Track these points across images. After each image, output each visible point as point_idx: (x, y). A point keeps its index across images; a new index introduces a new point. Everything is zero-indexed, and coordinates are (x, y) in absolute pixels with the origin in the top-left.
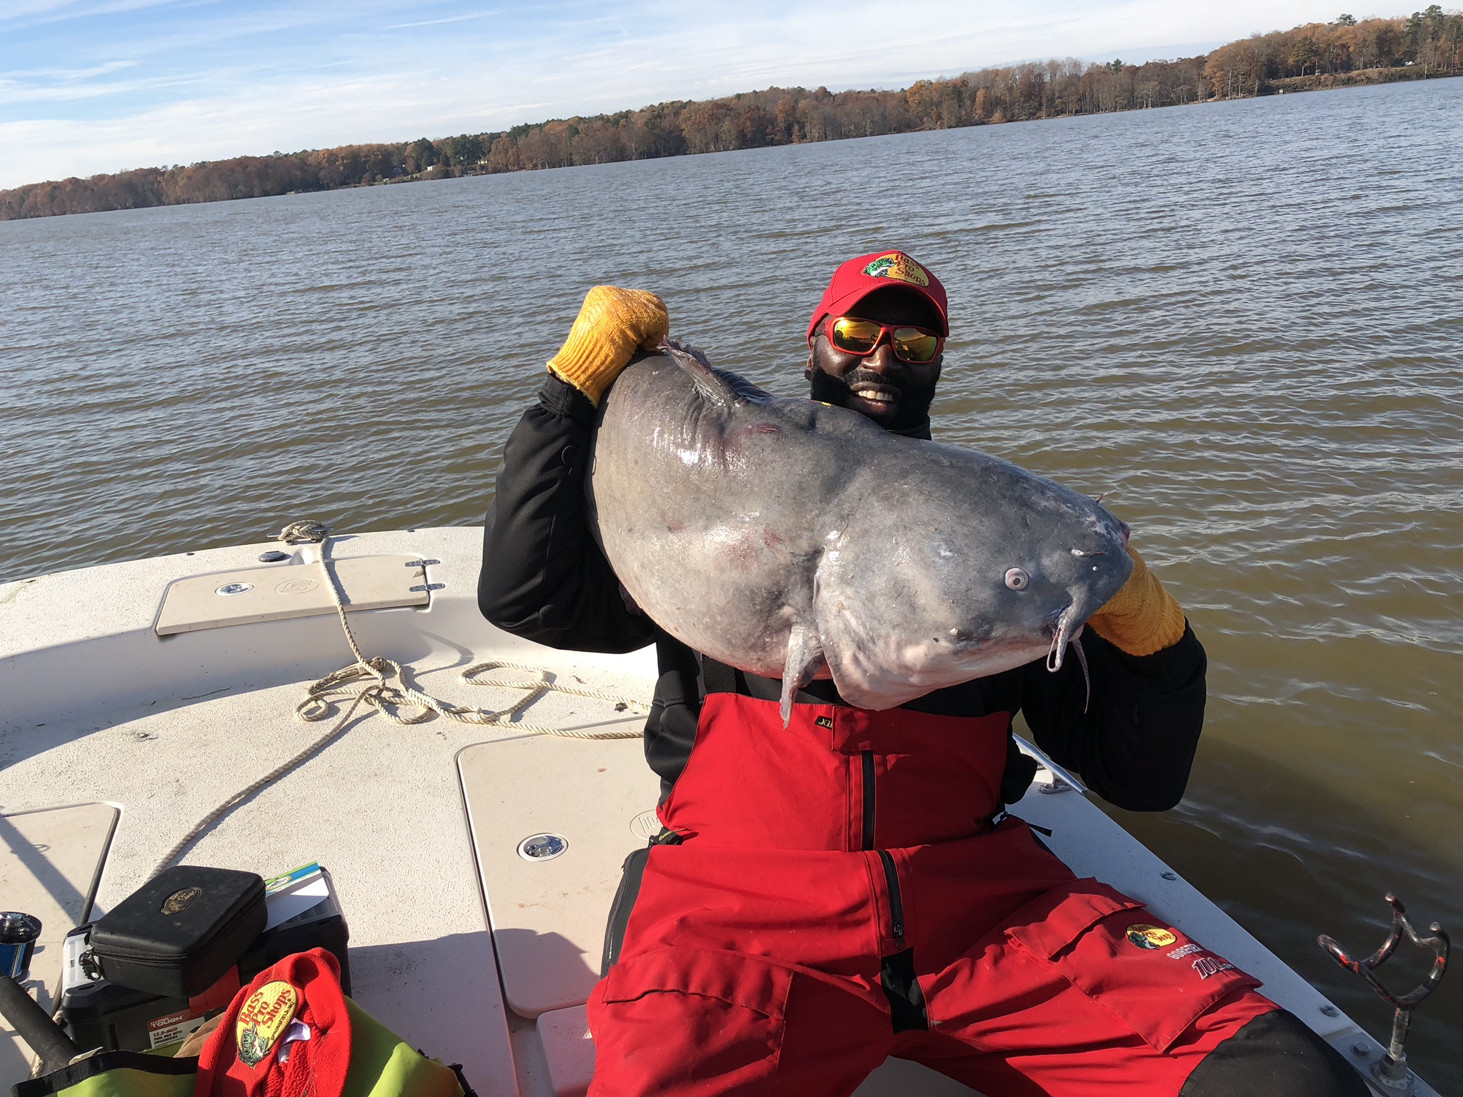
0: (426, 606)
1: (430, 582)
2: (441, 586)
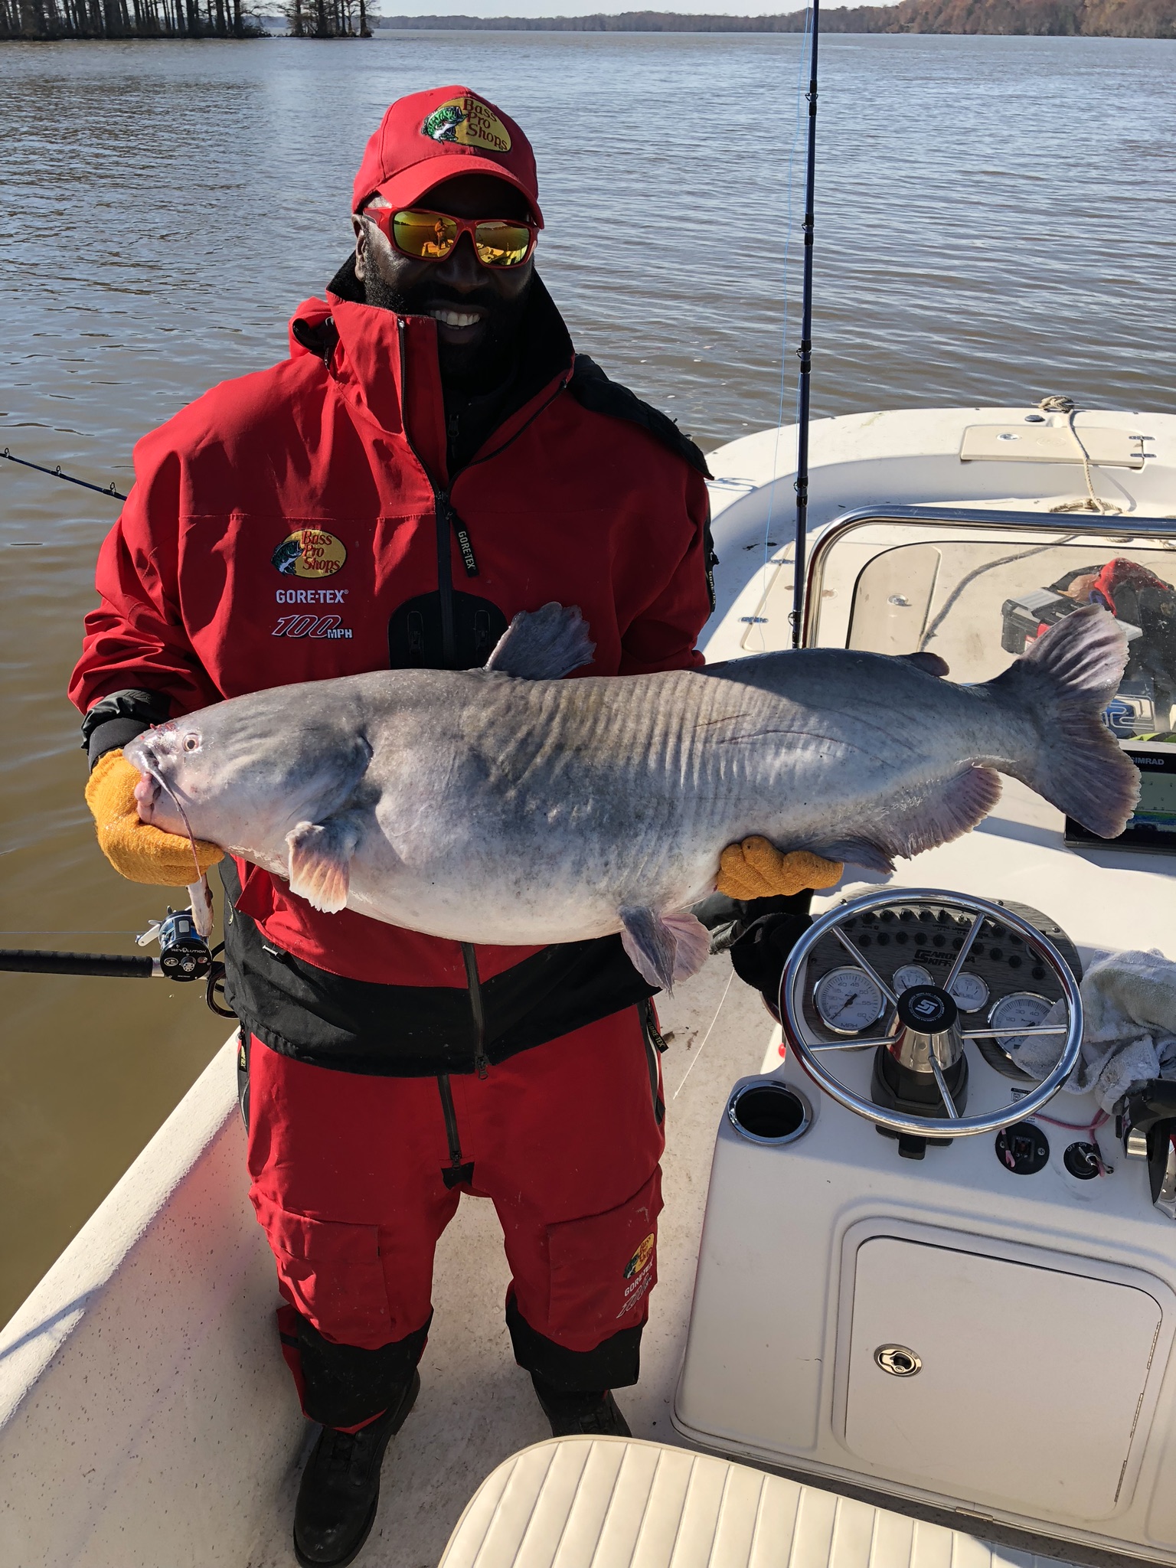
0: (1139, 468)
1: (1145, 452)
2: (1153, 456)
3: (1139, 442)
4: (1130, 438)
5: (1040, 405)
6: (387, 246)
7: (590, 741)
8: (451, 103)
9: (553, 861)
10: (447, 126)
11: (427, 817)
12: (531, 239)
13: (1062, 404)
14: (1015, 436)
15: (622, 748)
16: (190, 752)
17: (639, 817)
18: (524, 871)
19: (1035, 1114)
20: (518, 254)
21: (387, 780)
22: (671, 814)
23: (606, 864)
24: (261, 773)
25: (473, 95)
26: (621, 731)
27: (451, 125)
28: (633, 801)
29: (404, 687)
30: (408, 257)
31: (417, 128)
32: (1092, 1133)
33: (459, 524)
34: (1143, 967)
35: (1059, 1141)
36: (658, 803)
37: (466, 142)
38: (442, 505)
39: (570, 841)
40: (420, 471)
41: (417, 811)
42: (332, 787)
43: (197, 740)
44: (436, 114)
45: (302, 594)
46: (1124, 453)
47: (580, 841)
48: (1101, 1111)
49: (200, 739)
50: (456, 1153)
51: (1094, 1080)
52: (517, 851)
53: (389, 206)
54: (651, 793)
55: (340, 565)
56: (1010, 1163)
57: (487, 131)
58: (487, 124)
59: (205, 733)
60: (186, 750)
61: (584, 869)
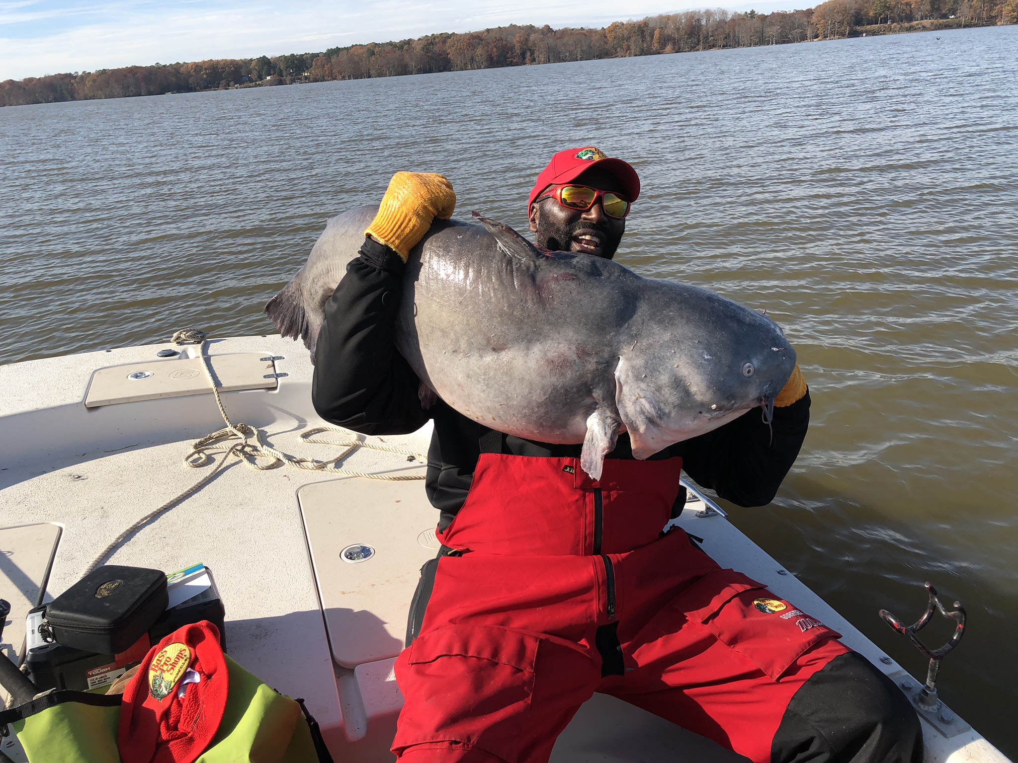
0: (275, 388)
1: (277, 372)
2: (285, 375)
3: (270, 363)
4: (262, 360)
5: (173, 339)
13: (193, 336)
14: (148, 373)
46: (257, 376)
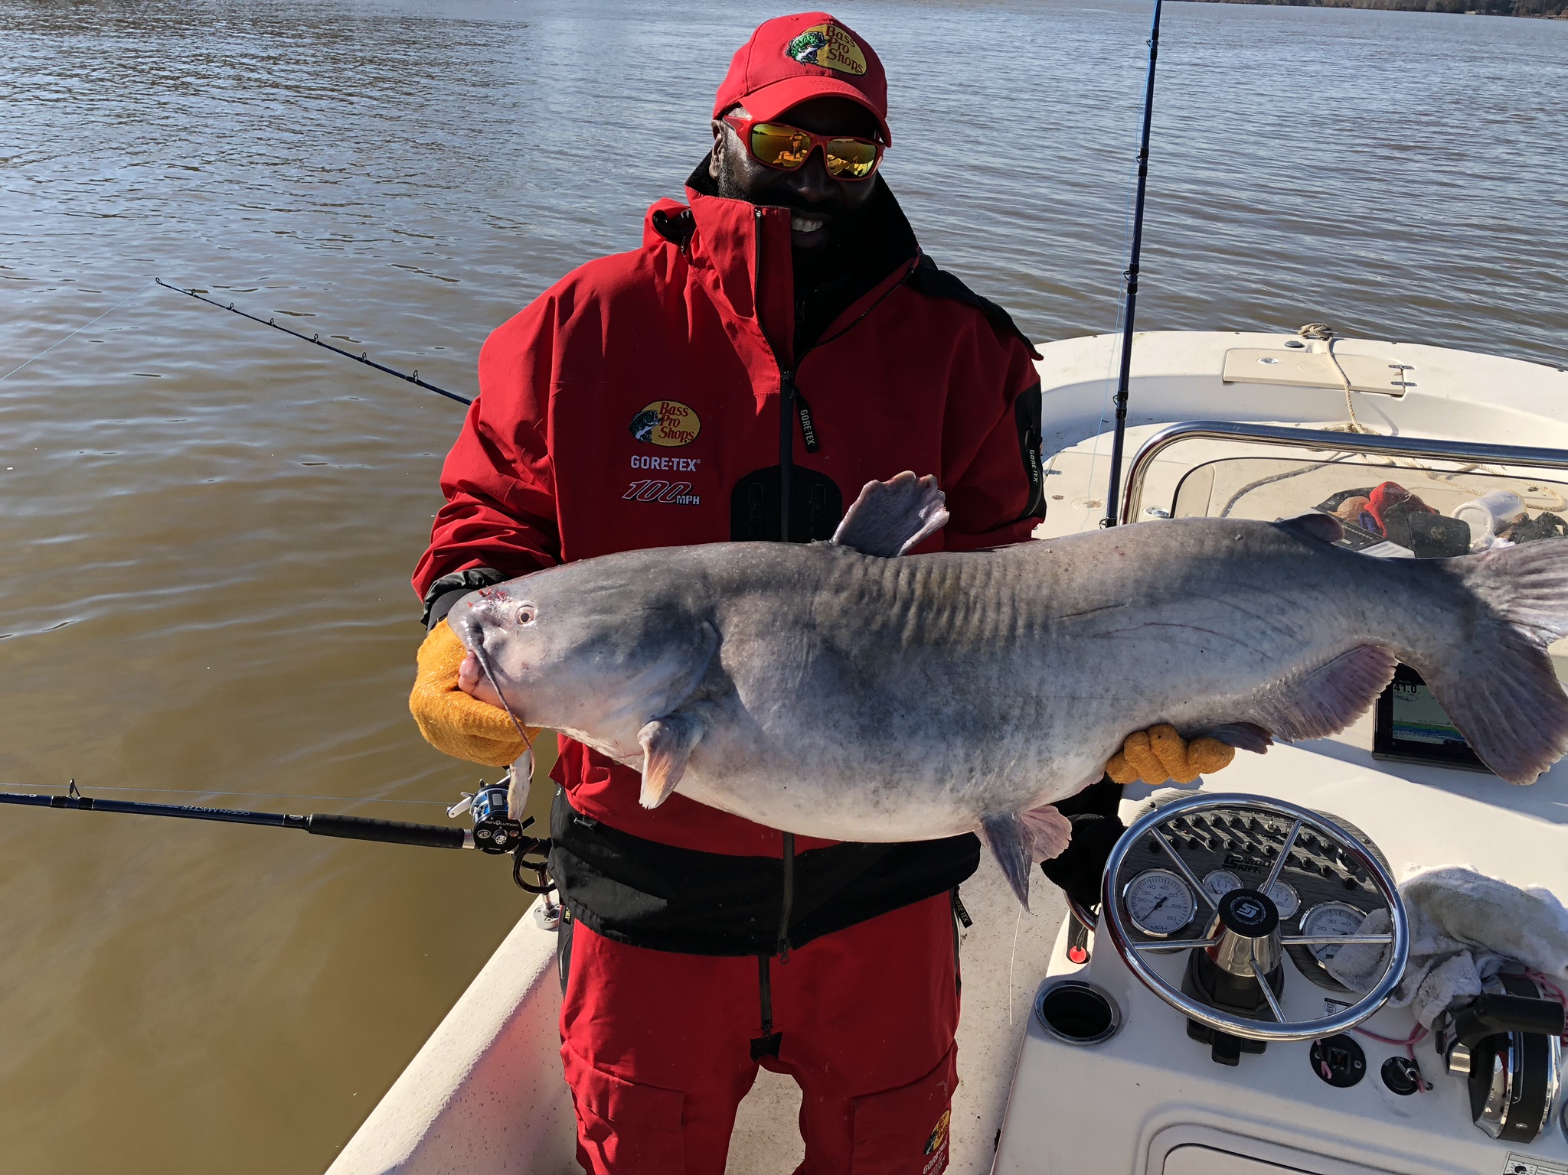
0: (1401, 396)
2: (1413, 385)
3: (1399, 370)
4: (1390, 366)
5: (1300, 331)
6: (743, 154)
7: (948, 633)
8: (815, 29)
9: (914, 768)
10: (810, 49)
11: (780, 717)
12: (878, 155)
13: (1321, 332)
14: (1276, 360)
15: (984, 641)
16: (525, 625)
17: (1004, 718)
18: (884, 780)
19: (1356, 1028)
20: (865, 167)
21: (738, 672)
22: (1039, 714)
23: (971, 770)
24: (601, 653)
25: (836, 23)
26: (981, 621)
27: (813, 49)
28: (997, 700)
29: (753, 566)
30: (761, 164)
31: (781, 49)
32: (1410, 1048)
33: (802, 404)
34: (1459, 882)
35: (1376, 1056)
36: (1025, 703)
37: (825, 65)
38: (787, 384)
39: (932, 747)
40: (768, 352)
41: (769, 710)
42: (679, 675)
43: (532, 612)
44: (800, 38)
45: (656, 461)
46: (1385, 380)
47: (943, 746)
48: (1419, 1026)
49: (536, 611)
50: (766, 1022)
51: (1412, 994)
52: (876, 759)
53: (749, 117)
54: (1016, 692)
55: (695, 436)
56: (1326, 1074)
57: (846, 55)
58: (846, 48)
59: (540, 606)
60: (519, 623)
61: (947, 777)
